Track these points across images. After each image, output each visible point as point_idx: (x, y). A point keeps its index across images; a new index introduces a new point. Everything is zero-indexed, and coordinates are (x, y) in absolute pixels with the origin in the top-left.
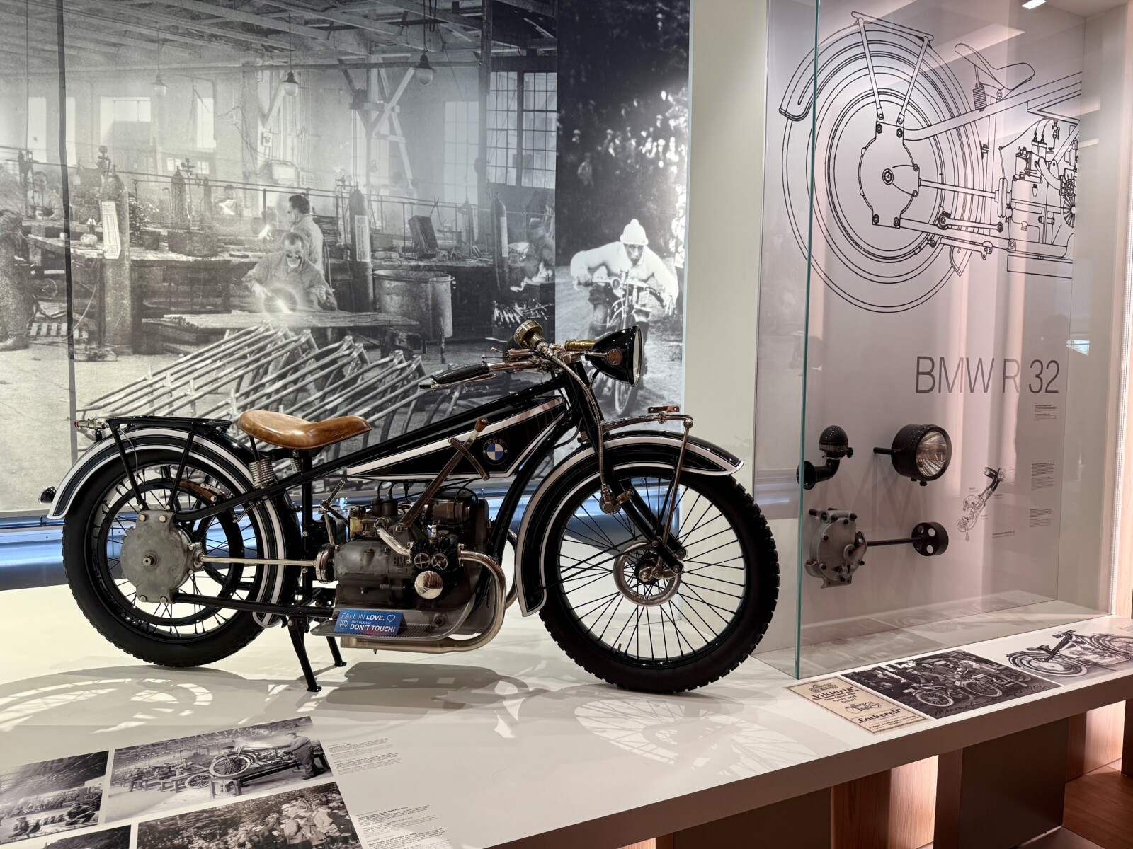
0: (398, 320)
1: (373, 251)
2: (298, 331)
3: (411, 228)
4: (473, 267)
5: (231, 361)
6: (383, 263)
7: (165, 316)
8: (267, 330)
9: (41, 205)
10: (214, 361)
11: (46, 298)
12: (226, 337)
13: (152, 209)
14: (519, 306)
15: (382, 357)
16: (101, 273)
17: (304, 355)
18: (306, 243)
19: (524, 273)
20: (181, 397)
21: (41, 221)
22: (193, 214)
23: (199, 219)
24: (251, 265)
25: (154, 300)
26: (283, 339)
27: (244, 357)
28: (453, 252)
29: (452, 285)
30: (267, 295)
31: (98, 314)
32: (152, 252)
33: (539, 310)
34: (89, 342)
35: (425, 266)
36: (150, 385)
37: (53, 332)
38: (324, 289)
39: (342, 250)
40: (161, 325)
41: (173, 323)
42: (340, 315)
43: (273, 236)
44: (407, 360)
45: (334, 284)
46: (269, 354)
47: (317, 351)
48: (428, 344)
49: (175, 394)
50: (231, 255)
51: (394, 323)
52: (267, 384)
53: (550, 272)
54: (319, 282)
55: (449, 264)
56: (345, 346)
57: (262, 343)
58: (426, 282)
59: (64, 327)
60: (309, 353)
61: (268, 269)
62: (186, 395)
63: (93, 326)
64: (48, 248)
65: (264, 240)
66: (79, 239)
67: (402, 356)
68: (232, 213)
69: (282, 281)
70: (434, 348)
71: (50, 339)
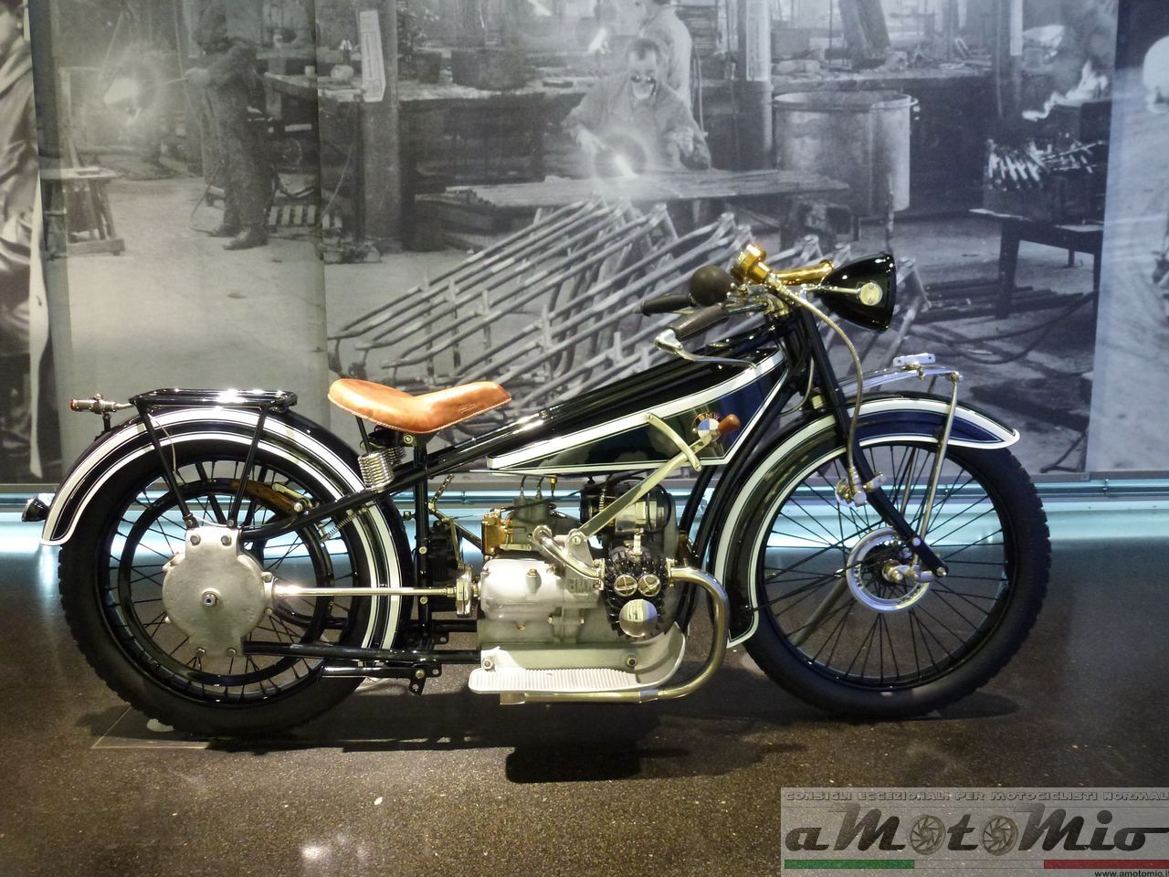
0: (810, 181)
1: (775, 60)
2: (646, 206)
3: (844, 13)
4: (953, 79)
5: (544, 260)
6: (792, 81)
7: (448, 189)
8: (599, 207)
9: (280, 25)
10: (518, 261)
11: (289, 168)
12: (537, 221)
13: (429, 16)
14: (1039, 148)
15: (783, 248)
16: (359, 124)
17: (655, 248)
18: (663, 54)
19: (1052, 83)
20: (469, 319)
21: (281, 52)
22: (490, 19)
23: (496, 27)
24: (576, 99)
25: (432, 164)
26: (623, 222)
27: (563, 253)
28: (917, 53)
29: (913, 114)
30: (600, 149)
31: (354, 190)
32: (429, 86)
33: (1077, 155)
34: (343, 233)
35: (864, 82)
36: (427, 300)
37: (298, 220)
38: (691, 132)
39: (723, 63)
40: (441, 203)
41: (459, 199)
42: (715, 177)
43: (611, 46)
44: (824, 254)
45: (707, 122)
46: (600, 247)
47: (676, 240)
48: (863, 223)
49: (462, 314)
50: (546, 84)
51: (805, 187)
52: (597, 298)
53: (1103, 81)
54: (683, 121)
55: (909, 75)
56: (721, 231)
57: (590, 230)
58: (865, 110)
59: (312, 211)
60: (663, 244)
61: (602, 104)
62: (476, 315)
63: (348, 208)
64: (290, 91)
65: (597, 54)
66: (329, 75)
67: (817, 247)
68: (548, 13)
69: (625, 125)
70: (873, 230)
71: (294, 231)
